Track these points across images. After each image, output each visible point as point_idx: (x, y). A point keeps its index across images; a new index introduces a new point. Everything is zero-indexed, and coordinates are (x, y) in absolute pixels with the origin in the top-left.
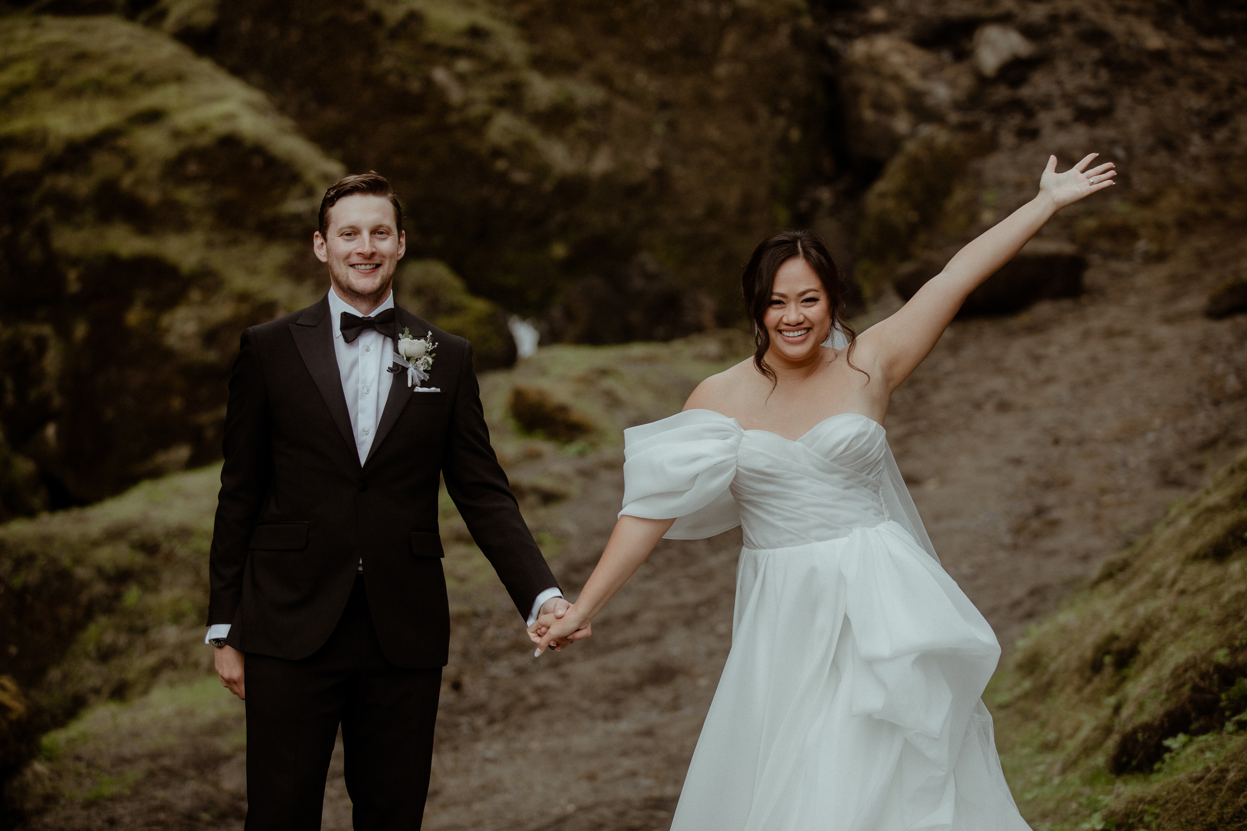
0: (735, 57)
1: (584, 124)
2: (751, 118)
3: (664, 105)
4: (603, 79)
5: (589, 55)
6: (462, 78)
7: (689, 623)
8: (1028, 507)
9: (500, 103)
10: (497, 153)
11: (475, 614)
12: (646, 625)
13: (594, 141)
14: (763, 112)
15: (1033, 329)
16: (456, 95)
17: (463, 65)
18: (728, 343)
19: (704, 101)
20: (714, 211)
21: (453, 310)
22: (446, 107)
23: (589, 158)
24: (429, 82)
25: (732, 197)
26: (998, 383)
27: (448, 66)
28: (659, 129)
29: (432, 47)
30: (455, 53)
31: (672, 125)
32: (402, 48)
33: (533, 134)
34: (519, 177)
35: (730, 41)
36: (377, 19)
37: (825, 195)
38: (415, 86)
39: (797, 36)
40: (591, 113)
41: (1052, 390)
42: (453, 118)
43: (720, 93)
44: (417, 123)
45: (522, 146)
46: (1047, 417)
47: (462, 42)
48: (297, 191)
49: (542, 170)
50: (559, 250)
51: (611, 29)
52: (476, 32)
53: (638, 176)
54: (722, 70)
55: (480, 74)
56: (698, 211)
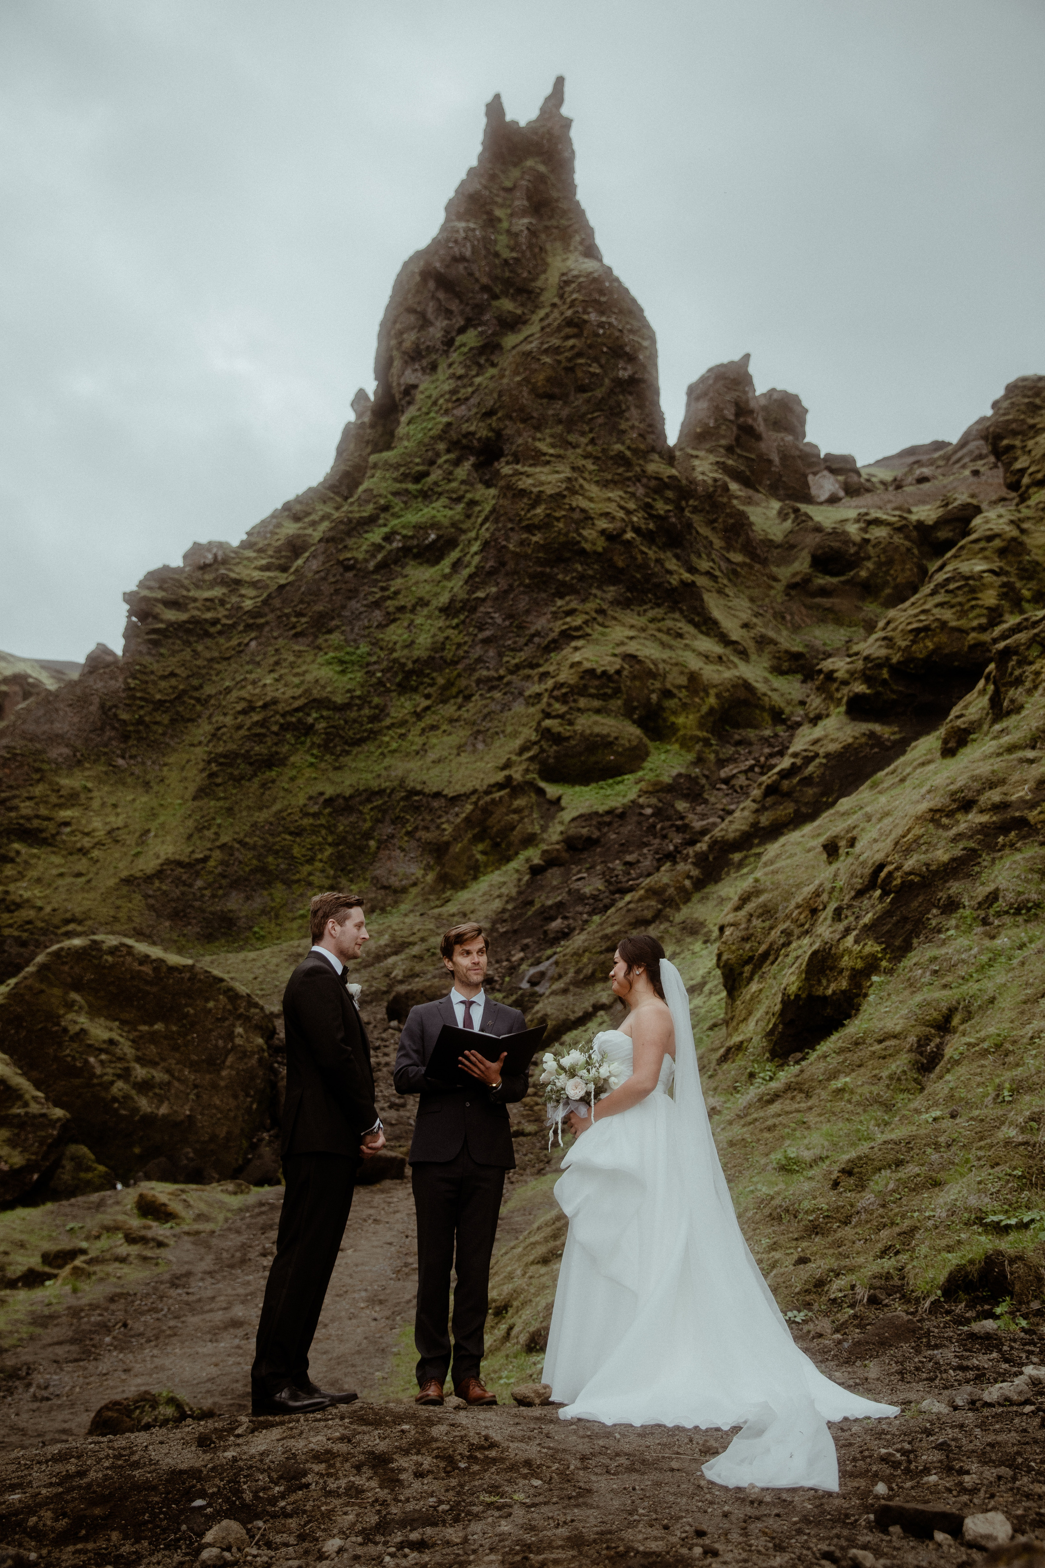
0: (231, 1067)
1: (157, 1091)
2: (235, 1097)
3: (196, 1086)
4: (168, 1071)
5: (163, 1059)
6: (102, 1062)
7: (243, 1303)
8: (399, 1263)
9: (119, 1077)
10: (115, 1099)
11: (128, 1294)
12: (221, 1301)
13: (161, 1100)
14: (242, 1094)
15: (382, 1191)
16: (98, 1071)
17: (103, 1057)
18: (240, 1185)
19: (214, 1086)
20: (213, 1138)
21: (89, 1169)
22: (94, 1075)
23: (158, 1108)
24: (86, 1062)
25: (222, 1132)
26: (372, 1211)
27: (96, 1057)
28: (192, 1097)
29: (90, 1046)
30: (101, 1050)
31: (198, 1096)
32: (75, 1045)
33: (133, 1093)
34: (123, 1112)
35: (230, 1060)
36: (65, 1030)
37: (265, 1135)
38: (78, 1064)
39: (260, 1060)
40: (161, 1085)
41: (398, 1216)
42: (95, 1081)
43: (222, 1084)
44: (77, 1081)
45: (127, 1097)
46: (399, 1227)
47: (104, 1046)
48: (19, 1103)
49: (136, 1110)
50: (137, 1150)
51: (176, 1048)
52: (111, 1042)
53: (182, 1117)
54: (224, 1073)
55: (111, 1062)
56: (206, 1138)
